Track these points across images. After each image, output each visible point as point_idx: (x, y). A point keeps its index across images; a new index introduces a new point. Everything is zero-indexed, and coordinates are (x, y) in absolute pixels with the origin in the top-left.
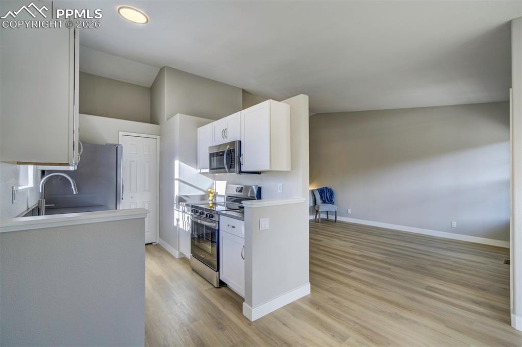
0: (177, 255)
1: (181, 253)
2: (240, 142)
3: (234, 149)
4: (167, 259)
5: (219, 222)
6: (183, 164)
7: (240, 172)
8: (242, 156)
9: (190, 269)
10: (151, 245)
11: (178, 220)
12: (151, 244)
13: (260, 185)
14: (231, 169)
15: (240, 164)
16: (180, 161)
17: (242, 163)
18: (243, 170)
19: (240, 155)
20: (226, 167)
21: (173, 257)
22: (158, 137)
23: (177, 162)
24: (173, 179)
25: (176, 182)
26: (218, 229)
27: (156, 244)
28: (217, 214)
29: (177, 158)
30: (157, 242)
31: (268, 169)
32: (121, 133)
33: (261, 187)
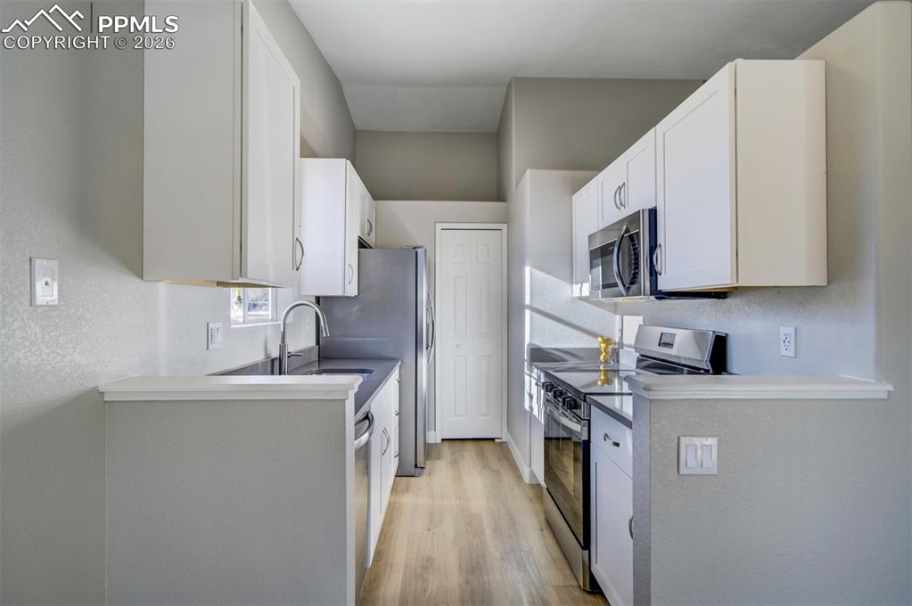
0: (527, 479)
1: (533, 475)
2: (653, 213)
3: (638, 234)
4: (507, 478)
5: (589, 421)
6: (537, 272)
7: (662, 295)
8: (658, 251)
9: (542, 517)
10: (490, 443)
11: (531, 397)
12: (493, 439)
13: (722, 331)
14: (634, 287)
15: (654, 274)
16: (534, 266)
17: (658, 268)
18: (664, 285)
19: (653, 246)
20: (618, 281)
21: (519, 477)
22: (504, 227)
23: (528, 270)
24: (522, 307)
25: (528, 313)
26: (587, 439)
27: (501, 443)
28: (585, 401)
29: (528, 262)
30: (504, 440)
31: (729, 282)
32: (439, 226)
33: (727, 335)
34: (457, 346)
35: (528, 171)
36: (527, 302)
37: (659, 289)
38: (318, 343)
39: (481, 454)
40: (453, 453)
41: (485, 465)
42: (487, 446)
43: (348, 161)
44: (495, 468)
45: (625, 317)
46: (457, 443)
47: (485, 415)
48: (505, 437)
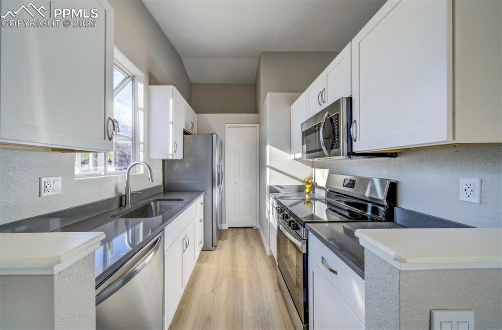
0: (268, 253)
1: (270, 251)
2: (350, 100)
3: (338, 115)
4: (258, 251)
5: (307, 241)
6: (271, 147)
7: (351, 154)
8: (354, 125)
9: (276, 280)
10: (251, 229)
11: (269, 212)
12: (252, 227)
13: (394, 179)
14: (333, 151)
15: (350, 140)
16: (271, 145)
17: (354, 137)
18: (356, 149)
19: (350, 123)
21: (264, 251)
22: (257, 125)
23: (268, 147)
24: (265, 166)
25: (268, 169)
26: (306, 252)
27: (256, 229)
28: (304, 227)
29: (268, 142)
30: (257, 228)
31: (446, 140)
32: (227, 126)
33: (397, 181)
34: (235, 183)
35: (269, 93)
36: (268, 163)
37: (353, 151)
38: (164, 183)
39: (246, 236)
40: (233, 235)
41: (248, 244)
42: (250, 231)
43: (174, 87)
44: (252, 245)
45: (316, 169)
46: (236, 230)
47: (247, 216)
48: (258, 226)
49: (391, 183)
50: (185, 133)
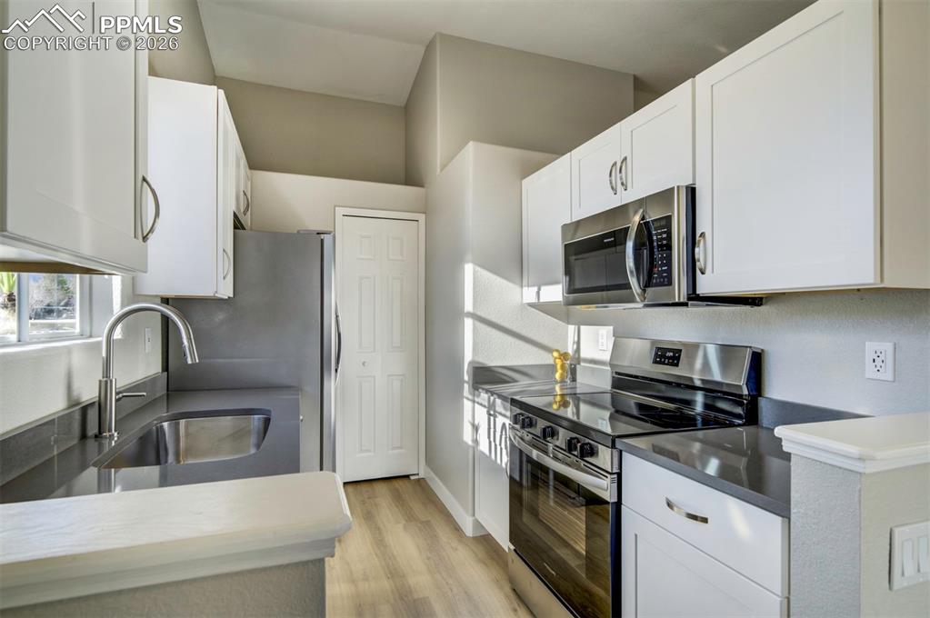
0: (469, 531)
1: (478, 525)
2: (692, 192)
3: (669, 219)
4: (444, 535)
5: (619, 475)
6: (486, 275)
7: (693, 298)
10: (406, 481)
11: (476, 428)
12: (407, 477)
13: (758, 346)
16: (477, 263)
17: (700, 265)
18: (706, 286)
20: (633, 281)
21: (457, 529)
22: (422, 217)
23: (469, 269)
24: (457, 314)
25: (468, 323)
26: (616, 500)
27: (419, 480)
28: (613, 446)
29: (469, 256)
30: (421, 476)
31: (872, 281)
32: (340, 211)
33: (762, 350)
34: (364, 364)
35: (471, 143)
36: (468, 307)
37: (698, 292)
38: (166, 367)
39: (398, 498)
40: (363, 502)
41: (410, 518)
42: (398, 484)
43: (221, 92)
44: (424, 519)
45: (582, 327)
46: (364, 488)
47: (394, 448)
48: (424, 472)
49: (753, 352)
50: (238, 225)
